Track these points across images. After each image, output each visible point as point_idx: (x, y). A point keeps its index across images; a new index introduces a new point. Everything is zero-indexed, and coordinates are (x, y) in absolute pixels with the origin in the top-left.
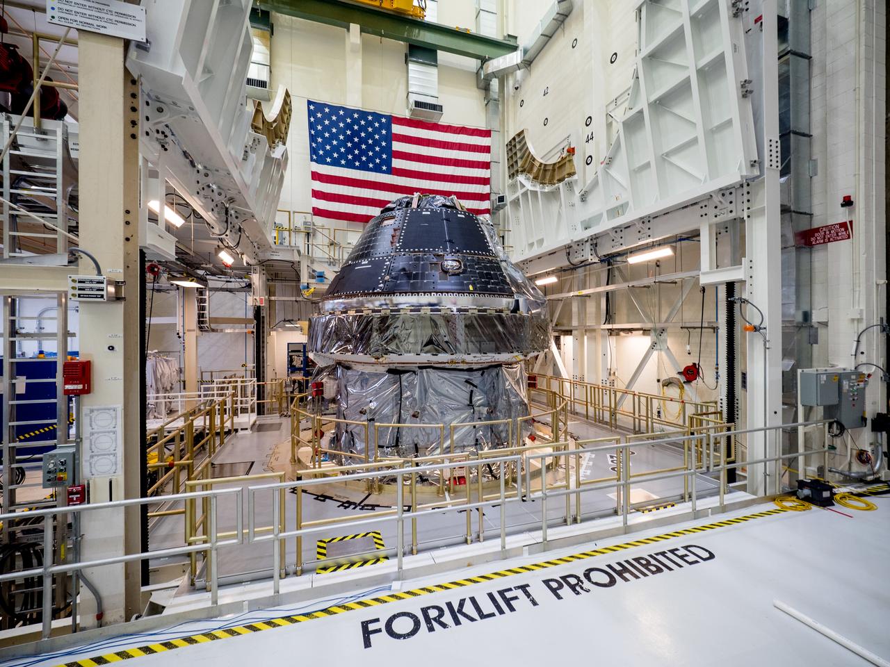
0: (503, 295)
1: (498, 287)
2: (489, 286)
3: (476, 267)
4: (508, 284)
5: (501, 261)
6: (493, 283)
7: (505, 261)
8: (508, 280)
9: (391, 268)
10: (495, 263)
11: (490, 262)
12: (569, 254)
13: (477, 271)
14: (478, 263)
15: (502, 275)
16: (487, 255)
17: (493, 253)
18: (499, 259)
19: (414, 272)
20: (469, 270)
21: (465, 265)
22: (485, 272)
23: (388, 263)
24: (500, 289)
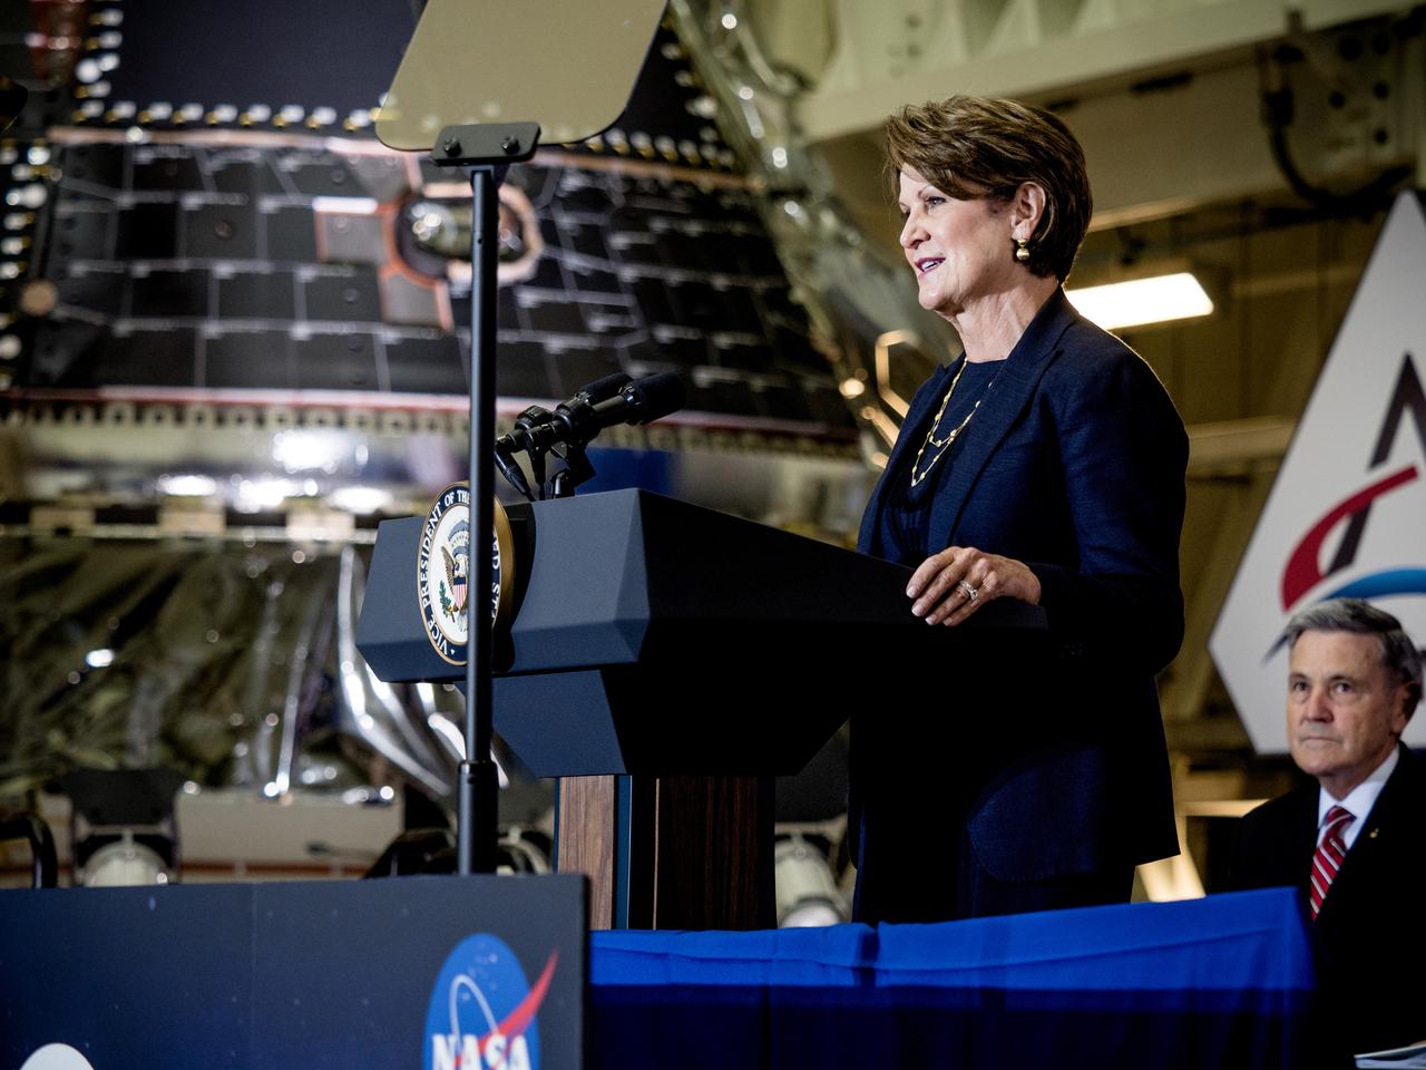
0: (791, 437)
1: (758, 383)
2: (703, 376)
3: (619, 241)
4: (822, 365)
5: (777, 195)
6: (727, 359)
7: (800, 194)
8: (822, 332)
9: (58, 230)
10: (739, 213)
11: (705, 205)
12: (1278, 111)
13: (628, 273)
14: (632, 219)
15: (779, 296)
16: (682, 162)
17: (721, 145)
18: (757, 183)
19: (224, 269)
20: (573, 261)
21: (549, 231)
22: (675, 277)
23: (34, 196)
24: (769, 393)
